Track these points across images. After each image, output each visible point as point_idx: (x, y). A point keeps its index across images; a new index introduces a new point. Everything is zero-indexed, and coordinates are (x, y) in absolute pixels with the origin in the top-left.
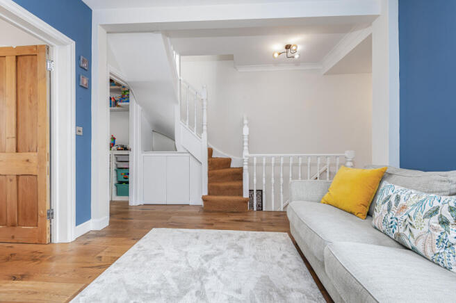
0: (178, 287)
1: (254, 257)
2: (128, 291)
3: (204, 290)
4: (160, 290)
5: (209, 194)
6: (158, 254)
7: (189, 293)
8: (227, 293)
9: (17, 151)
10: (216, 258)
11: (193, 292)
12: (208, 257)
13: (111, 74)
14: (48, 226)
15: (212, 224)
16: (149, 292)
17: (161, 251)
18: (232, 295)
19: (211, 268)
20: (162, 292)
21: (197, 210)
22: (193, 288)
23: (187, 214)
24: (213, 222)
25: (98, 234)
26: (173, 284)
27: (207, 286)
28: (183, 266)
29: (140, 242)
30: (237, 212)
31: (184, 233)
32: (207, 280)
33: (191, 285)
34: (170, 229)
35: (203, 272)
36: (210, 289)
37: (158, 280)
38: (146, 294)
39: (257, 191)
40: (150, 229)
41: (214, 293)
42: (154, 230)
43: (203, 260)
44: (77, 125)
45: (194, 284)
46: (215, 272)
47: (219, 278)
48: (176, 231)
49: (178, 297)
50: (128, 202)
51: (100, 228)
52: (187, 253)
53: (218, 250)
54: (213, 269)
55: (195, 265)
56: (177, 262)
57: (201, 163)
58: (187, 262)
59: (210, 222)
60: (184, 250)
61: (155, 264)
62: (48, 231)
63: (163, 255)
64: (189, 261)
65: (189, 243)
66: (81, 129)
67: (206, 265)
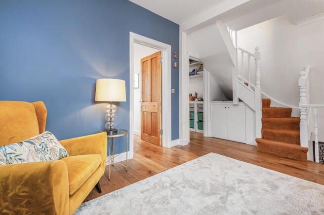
0: (211, 189)
1: (287, 198)
2: (183, 180)
3: (227, 199)
4: (199, 186)
5: (263, 138)
6: (207, 167)
7: (216, 196)
8: (243, 208)
9: (151, 101)
10: (247, 184)
11: (219, 196)
12: (241, 181)
13: (190, 56)
14: (161, 138)
15: (259, 162)
16: (193, 184)
17: (210, 167)
18: (247, 211)
19: (240, 189)
20: (200, 188)
21: (251, 149)
22: (220, 194)
23: (241, 150)
24: (260, 160)
25: (182, 148)
26: (209, 187)
27: (230, 198)
28: (220, 179)
29: (200, 158)
30: (291, 159)
31: (231, 161)
32: (232, 195)
33: (219, 192)
34: (222, 156)
35: (233, 188)
36: (232, 200)
37: (201, 181)
38: (191, 184)
39: (319, 143)
40: (209, 152)
41: (233, 204)
42: (212, 154)
43: (236, 182)
44: (172, 88)
45: (222, 192)
46: (241, 193)
47: (242, 197)
48: (225, 158)
49: (208, 194)
50: (203, 134)
51: (184, 145)
52: (226, 173)
53: (252, 180)
54: (241, 190)
55: (229, 183)
56: (217, 176)
57: (254, 111)
58: (224, 179)
59: (258, 160)
60: (225, 171)
61: (203, 172)
62: (161, 140)
63: (210, 169)
64: (226, 179)
65: (231, 168)
66: (174, 90)
67: (237, 185)
